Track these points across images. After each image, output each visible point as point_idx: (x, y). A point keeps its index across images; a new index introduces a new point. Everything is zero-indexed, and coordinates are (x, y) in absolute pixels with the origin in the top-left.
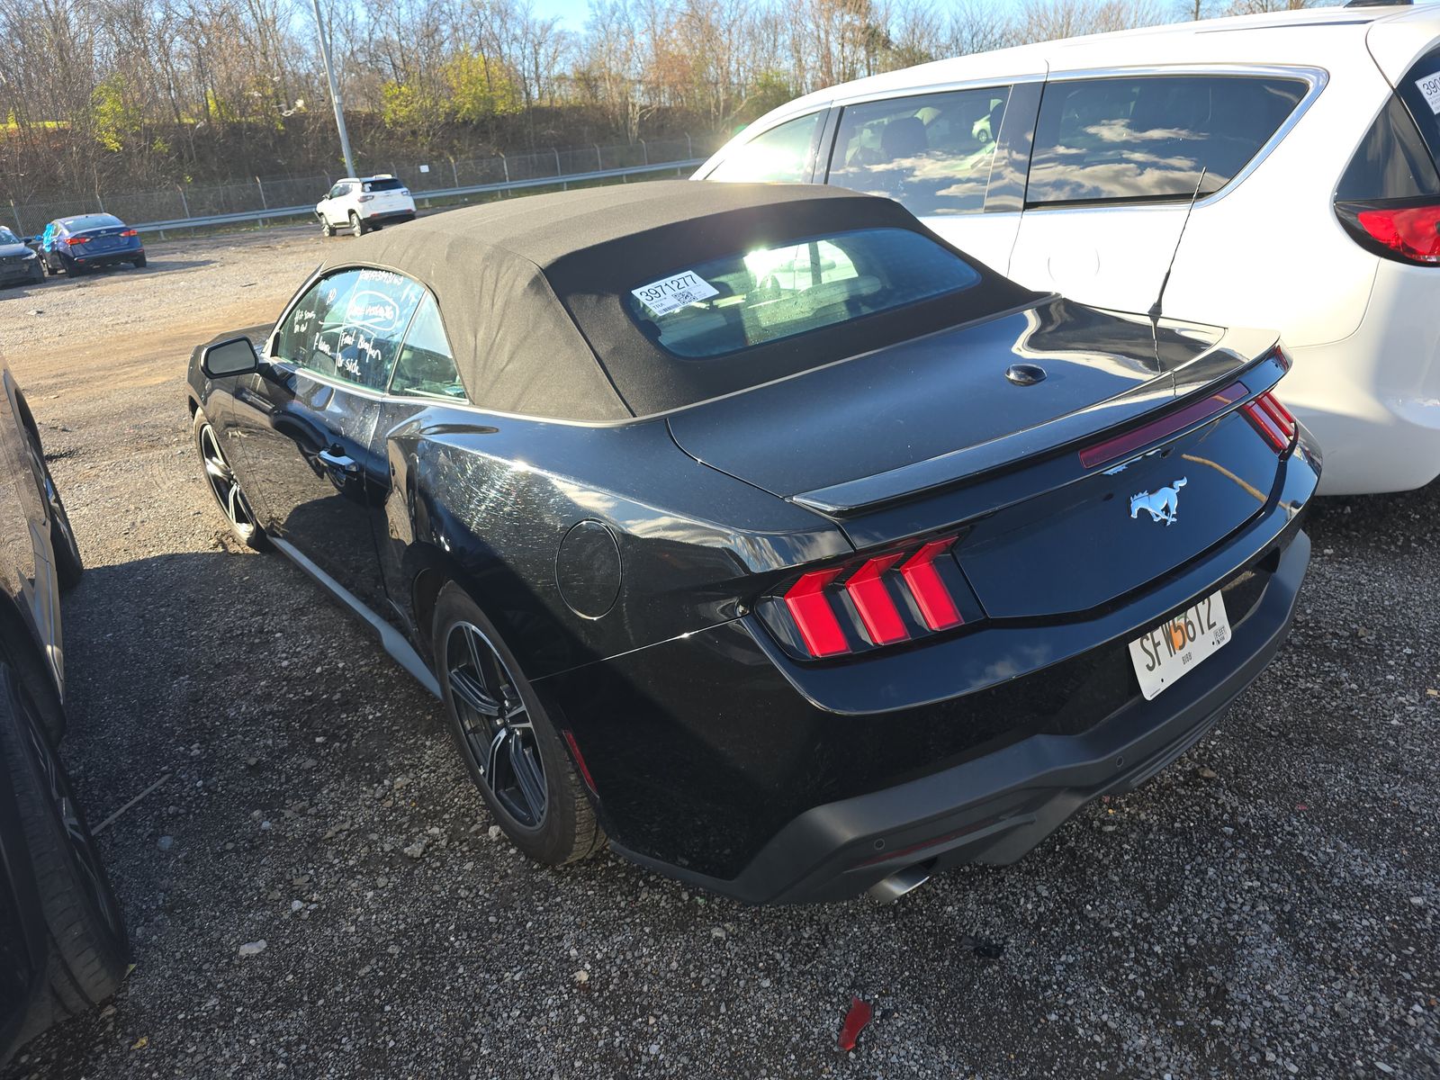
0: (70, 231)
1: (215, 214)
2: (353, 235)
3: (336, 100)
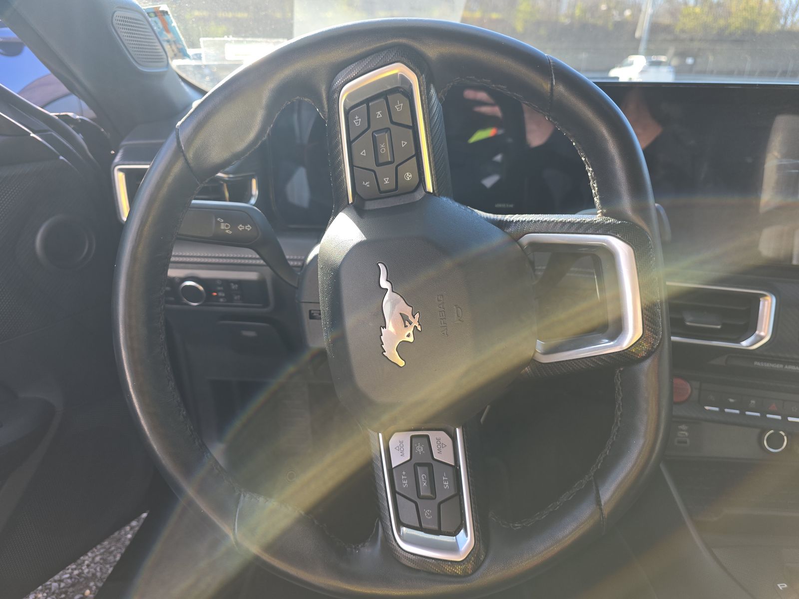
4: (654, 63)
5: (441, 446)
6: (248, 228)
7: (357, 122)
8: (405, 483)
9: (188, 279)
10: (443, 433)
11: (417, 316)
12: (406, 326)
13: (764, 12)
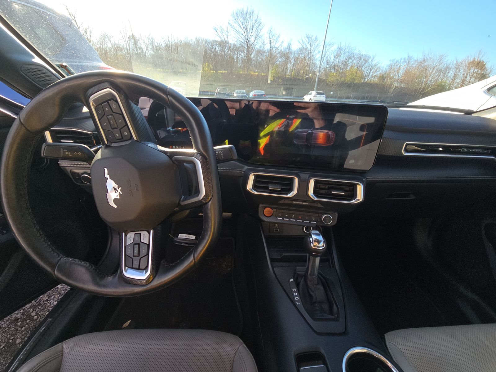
3: (318, 75)
4: (319, 94)
5: (145, 236)
6: (80, 154)
7: (100, 112)
8: (129, 251)
9: (84, 173)
10: (146, 232)
11: (120, 188)
12: (116, 192)
13: (358, 75)
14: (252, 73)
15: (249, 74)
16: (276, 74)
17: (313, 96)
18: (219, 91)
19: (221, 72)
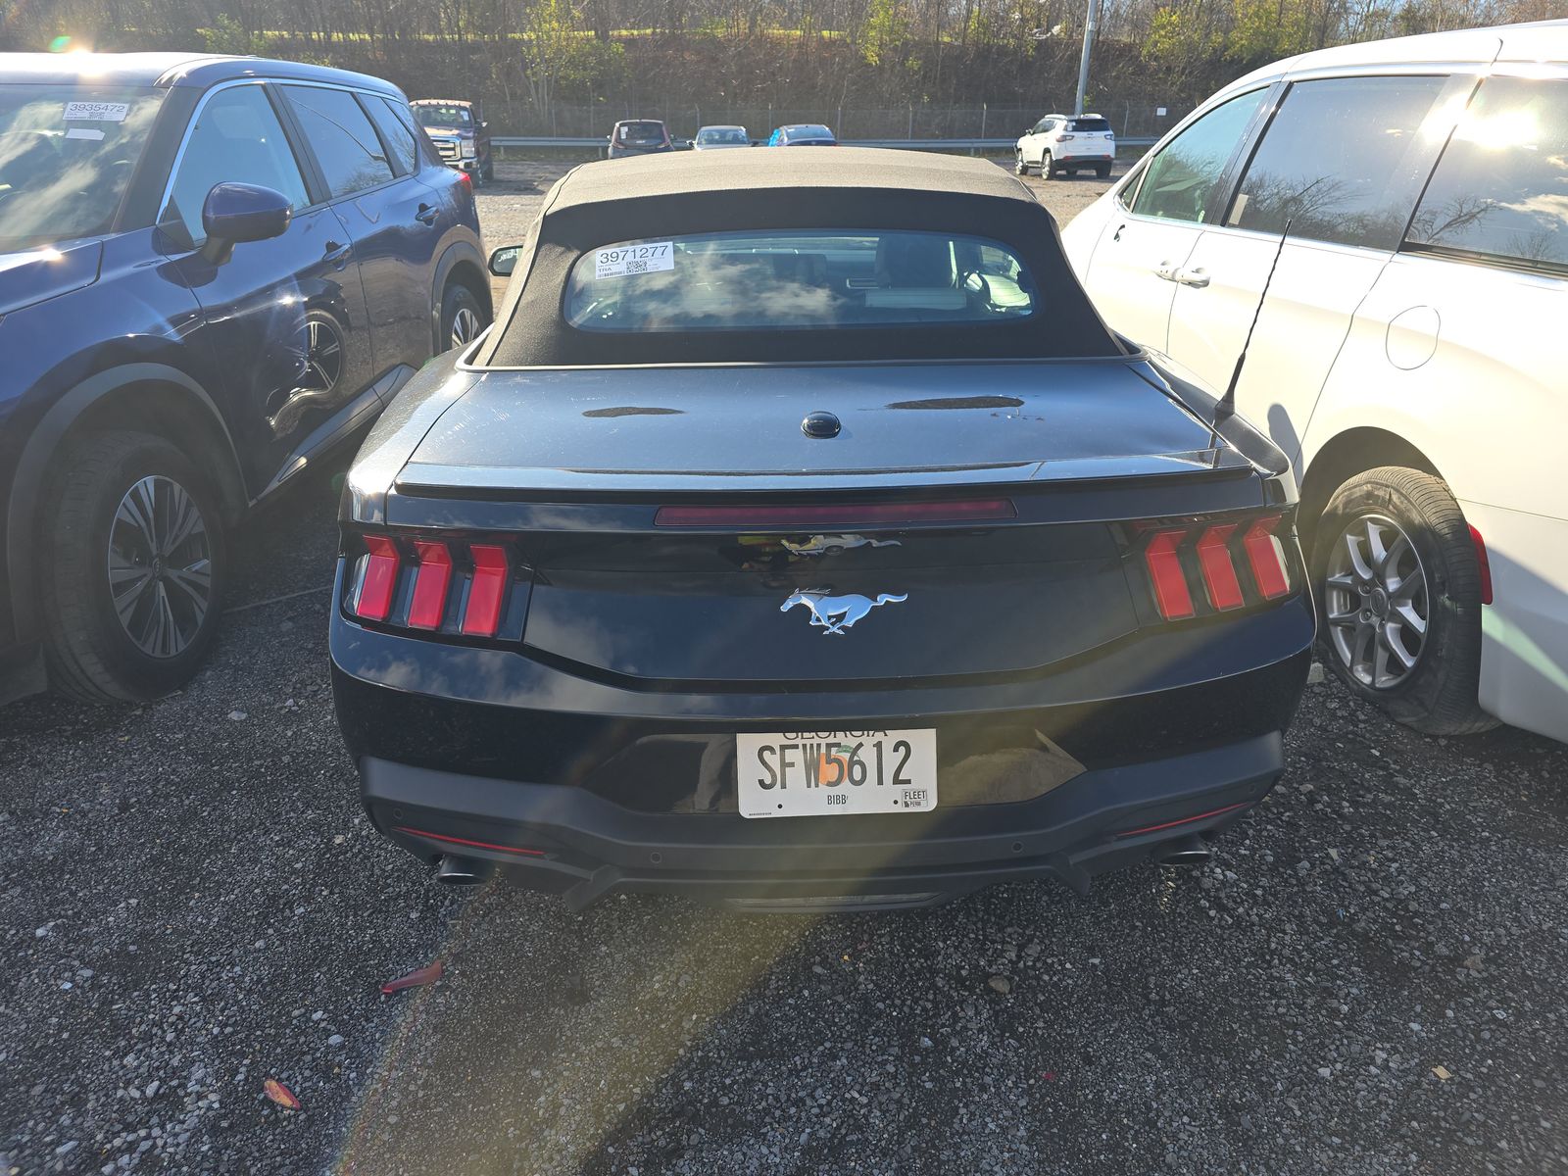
0: (789, 139)
1: (937, 138)
2: (1040, 176)
3: (1089, 26)
4: (1082, 126)
13: (1291, 16)
14: (776, 31)
15: (761, 40)
16: (891, 31)
17: (1058, 137)
18: (623, 137)
19: (624, 33)
